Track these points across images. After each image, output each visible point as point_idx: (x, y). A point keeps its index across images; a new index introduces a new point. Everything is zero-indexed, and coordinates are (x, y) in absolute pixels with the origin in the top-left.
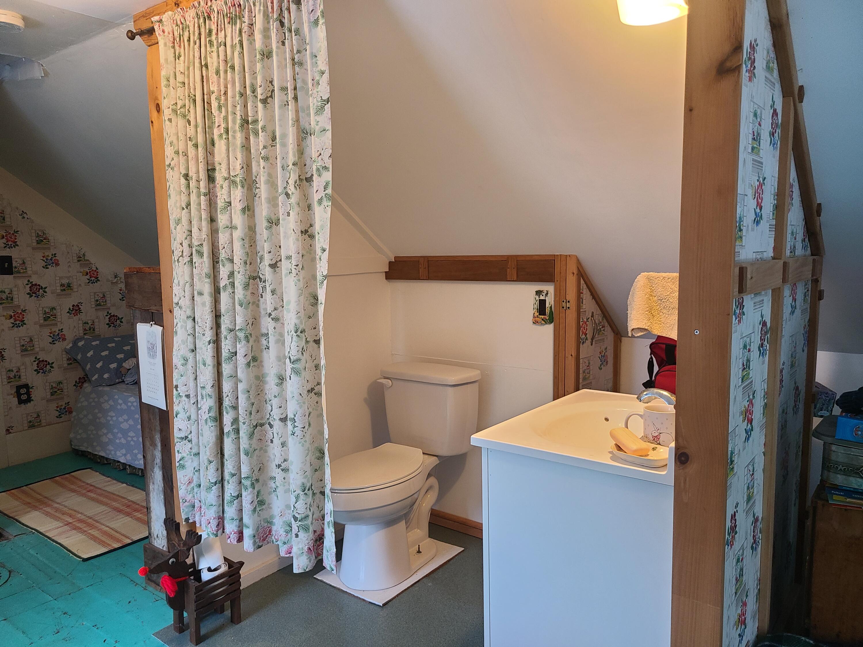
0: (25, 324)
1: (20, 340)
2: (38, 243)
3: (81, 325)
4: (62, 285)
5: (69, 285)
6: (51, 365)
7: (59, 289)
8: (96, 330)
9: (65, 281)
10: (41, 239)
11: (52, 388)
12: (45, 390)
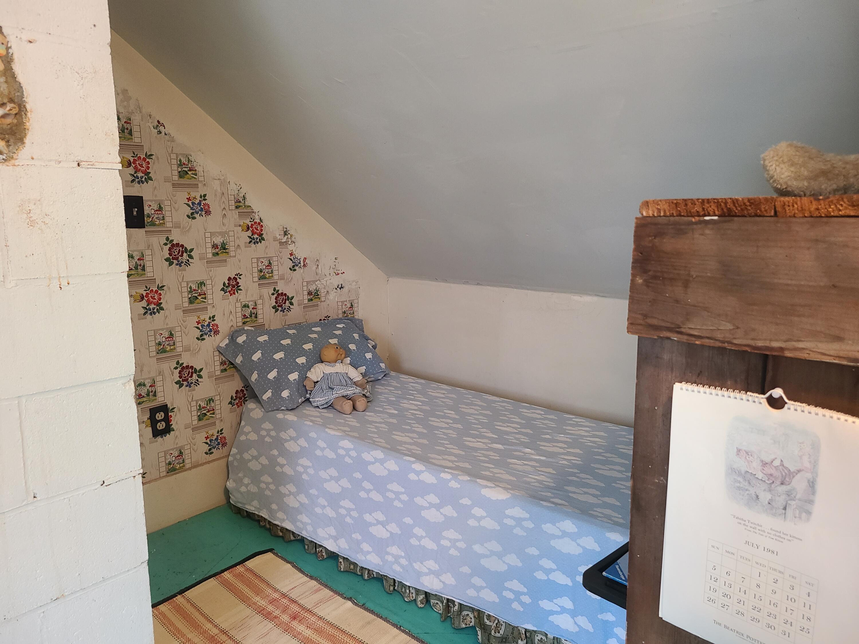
0: (162, 309)
1: (155, 335)
2: (181, 177)
3: (239, 310)
4: (215, 246)
5: (224, 247)
6: (198, 372)
7: (210, 251)
8: (260, 316)
9: (218, 240)
10: (184, 169)
11: (199, 410)
12: (191, 412)
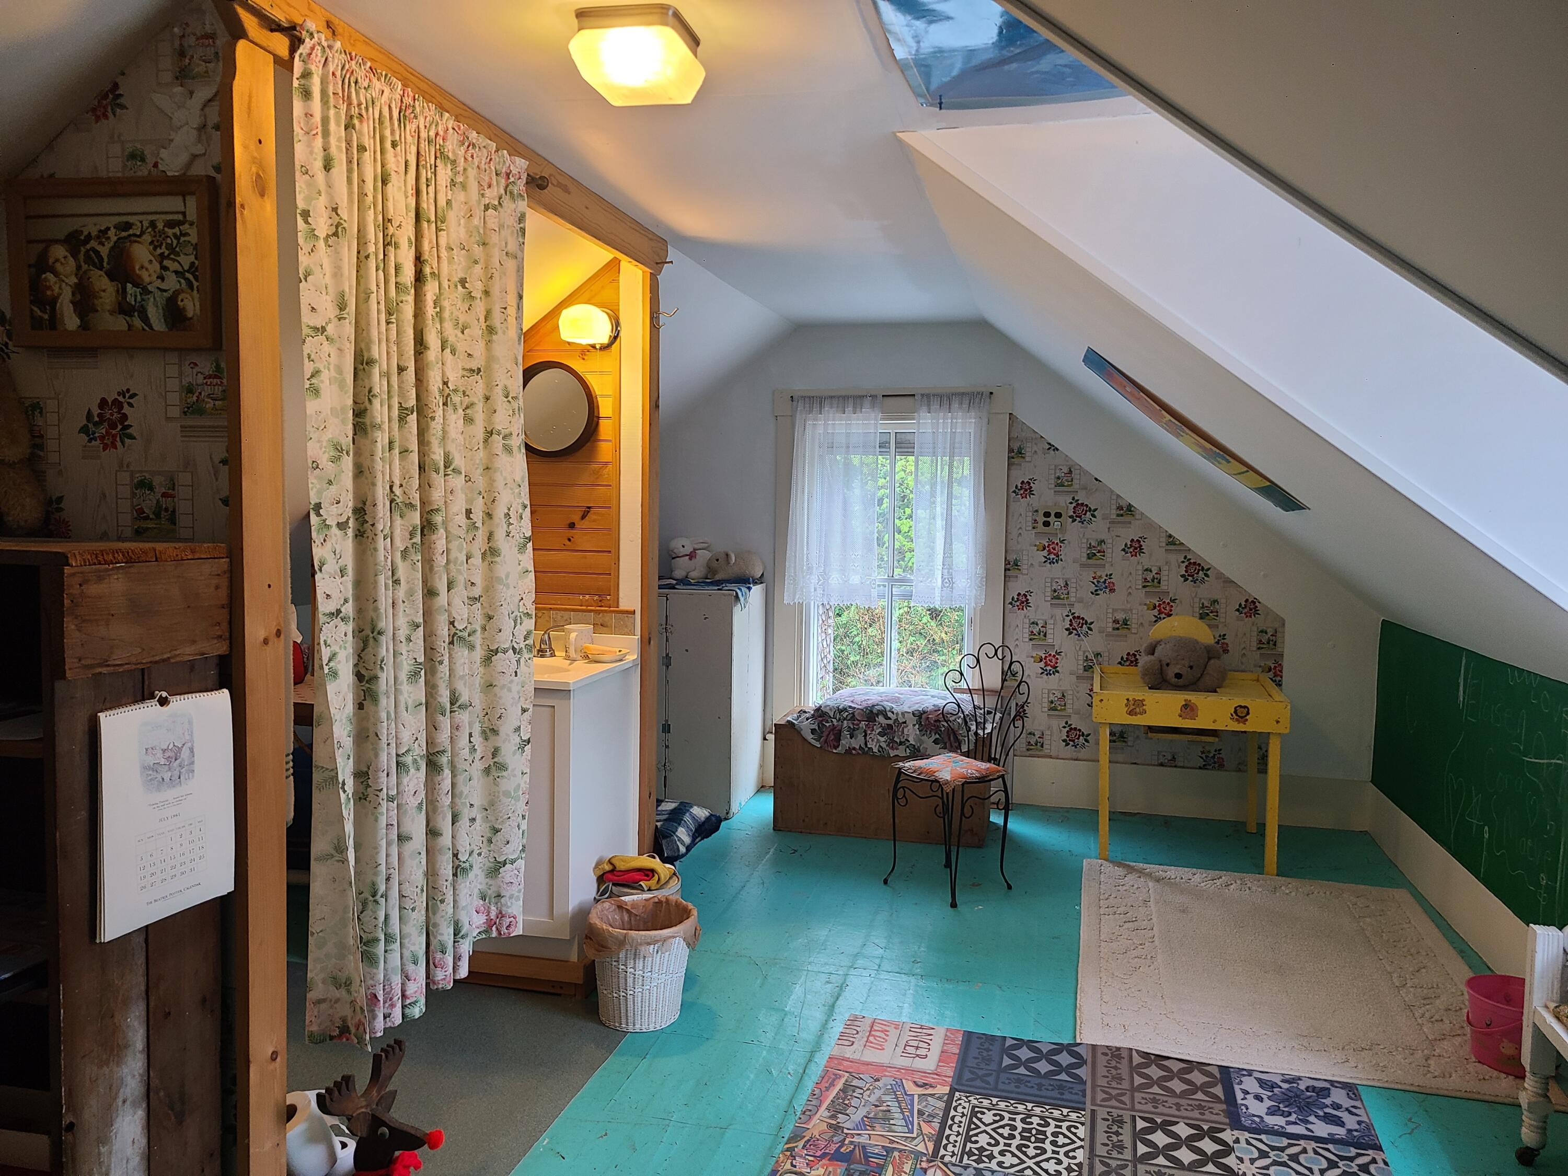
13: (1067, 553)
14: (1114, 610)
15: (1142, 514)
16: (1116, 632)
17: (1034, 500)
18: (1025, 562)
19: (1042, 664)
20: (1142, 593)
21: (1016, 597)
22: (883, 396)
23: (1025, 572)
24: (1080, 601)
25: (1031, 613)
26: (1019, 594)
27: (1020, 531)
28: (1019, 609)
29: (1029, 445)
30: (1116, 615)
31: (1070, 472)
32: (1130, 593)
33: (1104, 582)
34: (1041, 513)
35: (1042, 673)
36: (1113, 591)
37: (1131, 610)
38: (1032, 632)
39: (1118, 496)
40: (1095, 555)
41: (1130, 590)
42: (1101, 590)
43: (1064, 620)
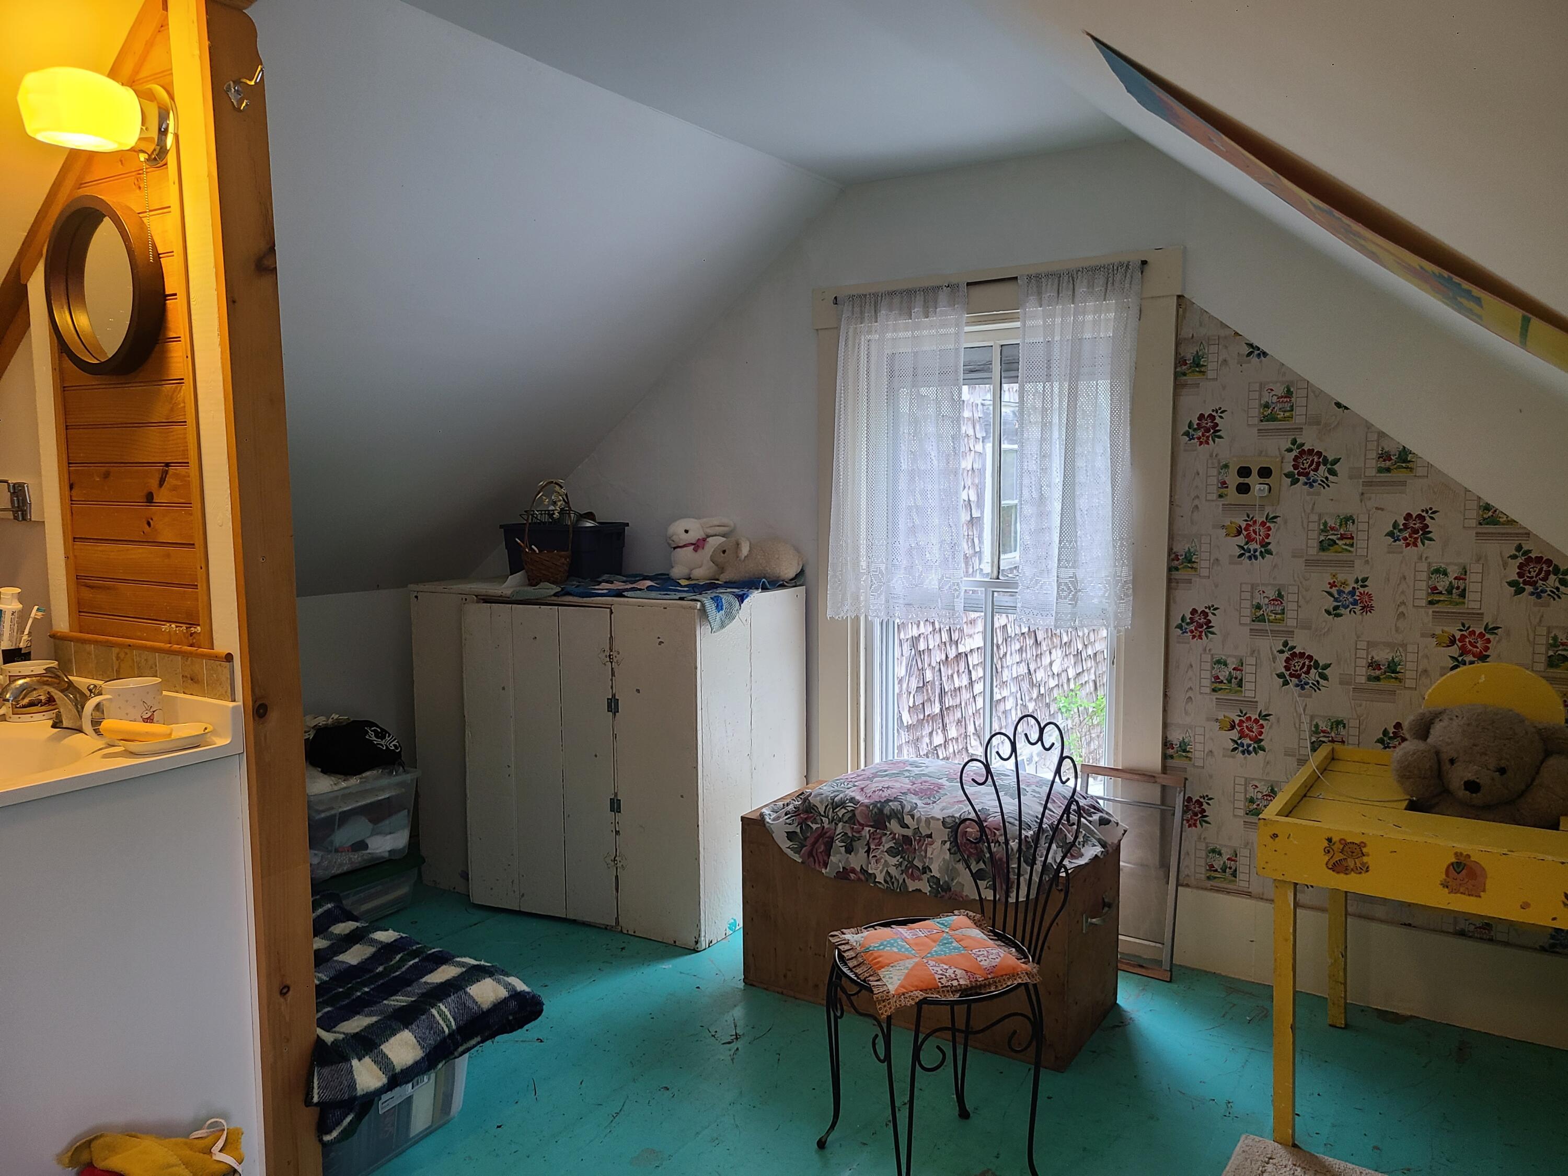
13: (1279, 539)
14: (1370, 644)
15: (1430, 466)
16: (1373, 684)
17: (1221, 448)
18: (1205, 556)
19: (1234, 734)
20: (1426, 616)
21: (1188, 616)
22: (968, 284)
23: (1205, 572)
24: (1305, 625)
25: (1215, 644)
26: (1194, 612)
27: (1196, 502)
28: (1194, 637)
29: (1213, 349)
30: (1374, 653)
31: (1289, 394)
32: (1403, 614)
33: (1352, 592)
34: (1234, 470)
35: (1234, 749)
36: (1367, 608)
37: (1404, 646)
38: (1217, 677)
39: (1381, 435)
40: (1335, 543)
41: (1402, 609)
42: (1346, 607)
43: (1274, 659)
